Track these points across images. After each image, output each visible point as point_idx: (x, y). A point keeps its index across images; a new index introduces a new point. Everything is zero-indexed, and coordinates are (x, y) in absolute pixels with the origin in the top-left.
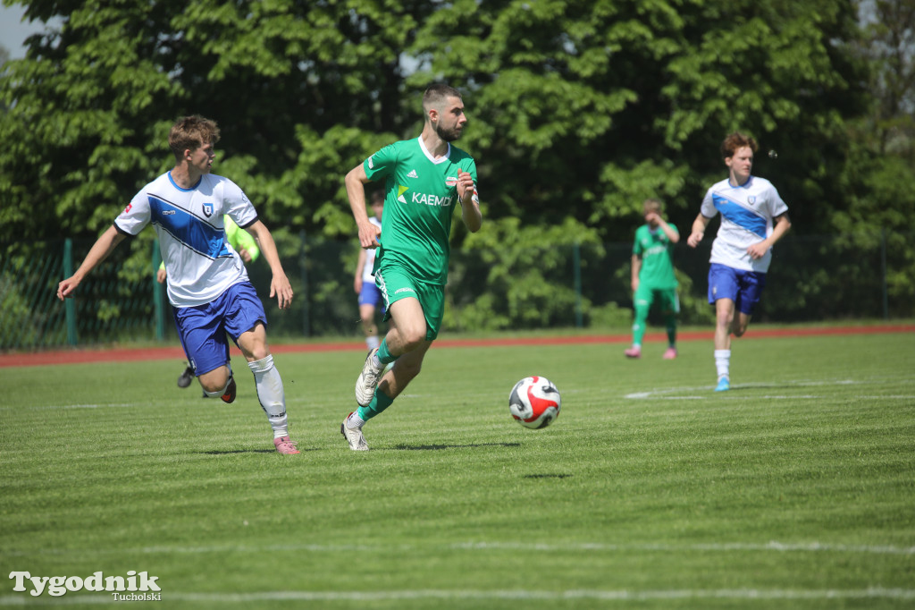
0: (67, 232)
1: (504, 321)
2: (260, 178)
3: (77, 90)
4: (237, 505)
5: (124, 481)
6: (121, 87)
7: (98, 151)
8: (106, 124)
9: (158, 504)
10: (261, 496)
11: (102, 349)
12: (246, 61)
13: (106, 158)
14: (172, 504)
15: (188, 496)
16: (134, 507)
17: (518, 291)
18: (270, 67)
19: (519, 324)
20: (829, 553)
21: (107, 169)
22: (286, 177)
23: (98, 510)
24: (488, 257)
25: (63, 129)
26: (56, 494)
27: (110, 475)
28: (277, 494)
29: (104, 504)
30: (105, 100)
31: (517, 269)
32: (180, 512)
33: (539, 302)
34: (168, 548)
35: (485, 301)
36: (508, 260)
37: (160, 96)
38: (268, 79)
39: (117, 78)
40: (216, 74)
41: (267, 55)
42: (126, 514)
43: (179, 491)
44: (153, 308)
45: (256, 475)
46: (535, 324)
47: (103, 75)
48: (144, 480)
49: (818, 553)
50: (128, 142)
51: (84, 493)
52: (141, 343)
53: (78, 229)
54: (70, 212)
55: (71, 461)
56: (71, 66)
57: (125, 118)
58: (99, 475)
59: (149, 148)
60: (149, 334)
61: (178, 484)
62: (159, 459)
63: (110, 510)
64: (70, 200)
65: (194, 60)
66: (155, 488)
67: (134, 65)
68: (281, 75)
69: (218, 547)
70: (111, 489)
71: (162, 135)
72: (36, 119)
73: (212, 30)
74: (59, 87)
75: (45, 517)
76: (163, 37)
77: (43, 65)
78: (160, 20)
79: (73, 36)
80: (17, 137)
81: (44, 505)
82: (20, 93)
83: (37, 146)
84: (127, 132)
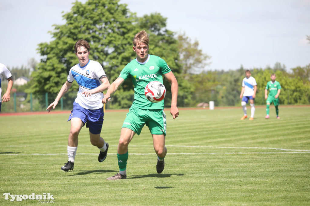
0: (47, 92)
1: (120, 107)
3: (49, 68)
8: (53, 73)
13: (53, 79)
17: (123, 102)
19: (123, 108)
20: (174, 147)
21: (54, 81)
24: (118, 96)
25: (46, 74)
30: (53, 69)
31: (123, 99)
33: (126, 104)
35: (117, 104)
36: (121, 97)
37: (63, 69)
39: (56, 66)
42: (56, 140)
44: (61, 104)
46: (125, 108)
47: (53, 66)
49: (172, 147)
51: (49, 136)
54: (47, 89)
55: (47, 131)
56: (48, 63)
57: (57, 73)
60: (60, 109)
64: (47, 87)
67: (58, 64)
71: (63, 76)
72: (42, 73)
73: (71, 58)
74: (45, 67)
75: (42, 140)
76: (63, 59)
77: (43, 64)
78: (63, 56)
79: (48, 59)
80: (38, 76)
81: (42, 138)
82: (39, 69)
83: (41, 77)
84: (57, 75)
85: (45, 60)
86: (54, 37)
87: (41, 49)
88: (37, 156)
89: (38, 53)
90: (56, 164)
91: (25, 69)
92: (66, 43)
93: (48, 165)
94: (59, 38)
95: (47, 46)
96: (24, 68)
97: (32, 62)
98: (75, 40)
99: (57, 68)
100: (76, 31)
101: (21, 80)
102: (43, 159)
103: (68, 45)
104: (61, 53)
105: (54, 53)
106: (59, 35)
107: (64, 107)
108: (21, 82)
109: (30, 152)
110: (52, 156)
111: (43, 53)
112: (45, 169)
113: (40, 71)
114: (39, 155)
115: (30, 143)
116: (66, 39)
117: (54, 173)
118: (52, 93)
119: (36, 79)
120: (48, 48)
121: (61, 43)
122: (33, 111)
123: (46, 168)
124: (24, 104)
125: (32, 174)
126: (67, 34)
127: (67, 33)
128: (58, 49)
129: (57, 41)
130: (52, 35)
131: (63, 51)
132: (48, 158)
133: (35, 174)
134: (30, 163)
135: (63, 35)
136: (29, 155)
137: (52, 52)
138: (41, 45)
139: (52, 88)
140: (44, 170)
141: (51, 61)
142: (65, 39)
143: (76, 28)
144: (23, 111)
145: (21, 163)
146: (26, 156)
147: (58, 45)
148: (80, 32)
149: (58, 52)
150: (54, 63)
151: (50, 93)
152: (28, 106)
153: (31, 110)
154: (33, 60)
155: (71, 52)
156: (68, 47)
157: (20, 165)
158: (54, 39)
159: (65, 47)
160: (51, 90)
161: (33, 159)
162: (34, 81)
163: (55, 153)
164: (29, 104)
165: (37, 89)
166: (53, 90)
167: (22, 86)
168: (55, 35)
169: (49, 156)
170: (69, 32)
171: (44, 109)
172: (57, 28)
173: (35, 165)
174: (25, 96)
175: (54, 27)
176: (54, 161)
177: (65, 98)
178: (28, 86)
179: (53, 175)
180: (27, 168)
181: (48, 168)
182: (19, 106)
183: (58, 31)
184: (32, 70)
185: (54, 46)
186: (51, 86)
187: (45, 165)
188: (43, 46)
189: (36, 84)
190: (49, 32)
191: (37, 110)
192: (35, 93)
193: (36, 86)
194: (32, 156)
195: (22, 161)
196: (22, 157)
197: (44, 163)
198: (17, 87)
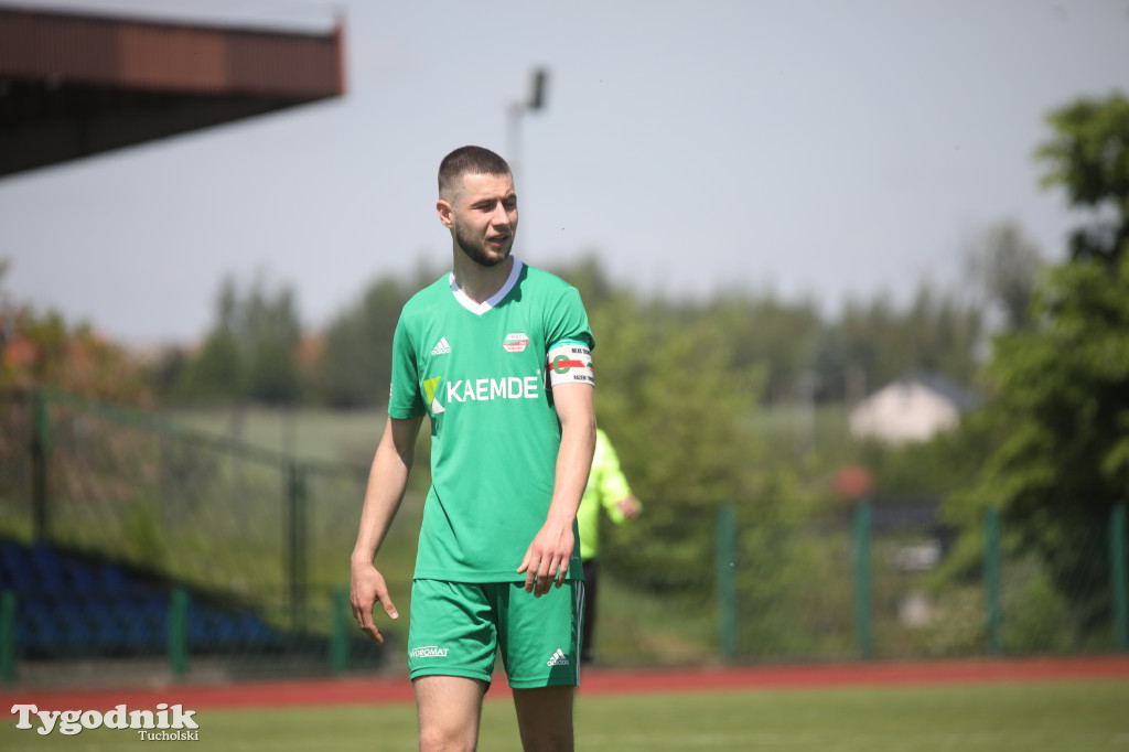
0: (1118, 496)
25: (1113, 356)
72: (1078, 342)
74: (1111, 297)
77: (1090, 269)
80: (1050, 367)
82: (1058, 309)
85: (1108, 241)
87: (1078, 147)
89: (1045, 182)
91: (947, 314)
96: (932, 307)
97: (1000, 257)
101: (906, 397)
108: (908, 414)
111: (1089, 184)
119: (1028, 398)
122: (1008, 652)
124: (935, 597)
138: (1079, 114)
144: (927, 655)
152: (967, 611)
153: (985, 647)
154: (1008, 240)
162: (1015, 411)
164: (970, 599)
165: (1042, 473)
167: (915, 451)
171: (1092, 640)
174: (945, 536)
182: (893, 608)
184: (995, 318)
188: (1091, 130)
189: (1027, 432)
191: (1035, 646)
192: (1018, 511)
193: (1030, 453)
198: (874, 452)
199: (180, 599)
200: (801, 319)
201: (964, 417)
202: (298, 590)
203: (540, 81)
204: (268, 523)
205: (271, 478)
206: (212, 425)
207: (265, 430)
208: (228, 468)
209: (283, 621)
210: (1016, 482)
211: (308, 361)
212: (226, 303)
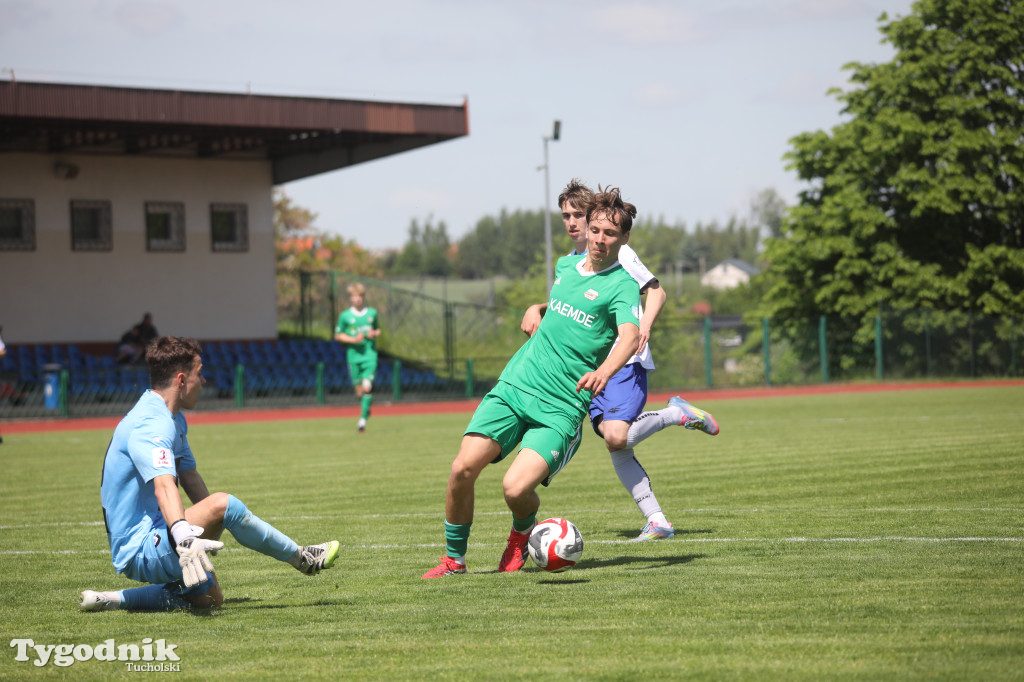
0: (822, 312)
2: (943, 278)
3: (830, 224)
4: (935, 483)
5: (862, 467)
6: (856, 222)
7: (842, 262)
8: (847, 245)
9: (884, 481)
10: (950, 477)
11: (843, 384)
12: (935, 204)
13: (847, 266)
14: (893, 481)
15: (903, 476)
16: (869, 483)
18: (950, 208)
21: (848, 272)
22: (960, 276)
23: (848, 484)
25: (820, 249)
26: (821, 474)
27: (853, 463)
28: (959, 476)
29: (851, 481)
30: (846, 230)
32: (899, 486)
34: (893, 509)
37: (881, 227)
38: (948, 216)
39: (855, 216)
40: (916, 213)
41: (948, 200)
42: (864, 488)
43: (897, 473)
44: (875, 359)
45: (946, 464)
47: (845, 216)
48: (875, 466)
50: (861, 256)
51: (838, 475)
52: (868, 381)
53: (829, 310)
54: (824, 300)
55: (829, 454)
56: (826, 209)
57: (859, 241)
58: (846, 463)
59: (874, 259)
60: (873, 375)
61: (897, 469)
62: (884, 454)
63: (854, 484)
64: (824, 293)
65: (902, 205)
66: (882, 472)
67: (865, 208)
68: (958, 214)
69: (924, 508)
70: (855, 472)
71: (882, 252)
72: (804, 243)
73: (913, 185)
74: (818, 223)
75: (815, 488)
76: (883, 190)
77: (809, 209)
78: (881, 180)
79: (828, 191)
80: (791, 254)
81: (814, 481)
82: (794, 227)
83: (804, 259)
84: (860, 250)
85: (817, 196)
86: (847, 110)
87: (802, 154)
88: (802, 549)
89: (788, 168)
90: (872, 576)
91: (743, 230)
92: (896, 132)
93: (843, 578)
94: (870, 114)
95: (824, 145)
96: (737, 228)
97: (766, 205)
98: (926, 117)
99: (862, 223)
100: (932, 85)
101: (725, 270)
102: (822, 557)
103: (901, 138)
104: (877, 169)
105: (847, 171)
106: (867, 102)
107: (887, 369)
108: (727, 277)
109: (772, 531)
110: (855, 546)
111: (808, 171)
112: (835, 595)
113: (800, 236)
114: (807, 543)
115: (772, 499)
116: (893, 115)
117: (867, 608)
118: (844, 314)
119: (782, 268)
120: (826, 151)
121: (876, 131)
122: (772, 384)
123: (834, 590)
124: (739, 360)
125: (787, 613)
126: (899, 99)
127: (897, 92)
128: (865, 154)
129: (862, 123)
130: (844, 104)
131: (884, 162)
132: (841, 555)
133: (797, 613)
134: (777, 571)
135: (880, 103)
136: (772, 541)
137: (841, 167)
138: (803, 140)
139: (842, 300)
140: (828, 596)
141: (837, 198)
142: (888, 116)
143: (932, 73)
144: (736, 386)
145: (742, 570)
146: (759, 545)
147: (865, 141)
148: (944, 90)
149: (865, 164)
150: (850, 205)
151: (834, 317)
152: (755, 365)
153: (764, 382)
154: (770, 196)
155: (912, 165)
156: (898, 145)
157: (742, 578)
158: (848, 118)
159: (890, 145)
160: (838, 307)
161: (786, 558)
162: (776, 273)
163: (865, 535)
164: (756, 359)
165: (787, 302)
166: (844, 307)
167: (730, 293)
168: (854, 101)
169: (844, 547)
170: (904, 90)
171: (811, 378)
172: (862, 76)
173: (794, 578)
174: (744, 331)
175: (851, 73)
176: (865, 563)
177: (889, 335)
178: (752, 293)
179: (865, 617)
180: (766, 589)
181: (843, 590)
182: (722, 365)
183: (862, 87)
184: (765, 232)
185: (850, 143)
186: (841, 292)
187: (833, 580)
188: (808, 146)
189: (781, 283)
190: (831, 91)
191: (785, 382)
192: (778, 320)
193: (783, 293)
194: (783, 546)
195: (746, 564)
196: (747, 549)
197: (828, 573)
198: (711, 295)
199: (397, 364)
200: (678, 233)
201: (752, 278)
202: (450, 361)
203: (557, 125)
204: (436, 329)
205: (438, 310)
206: (411, 286)
207: (434, 287)
208: (417, 306)
209: (444, 375)
210: (776, 307)
211: (452, 256)
212: (414, 231)
